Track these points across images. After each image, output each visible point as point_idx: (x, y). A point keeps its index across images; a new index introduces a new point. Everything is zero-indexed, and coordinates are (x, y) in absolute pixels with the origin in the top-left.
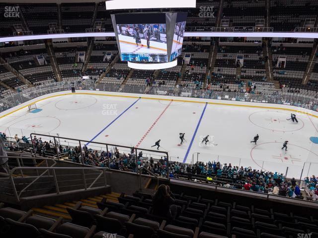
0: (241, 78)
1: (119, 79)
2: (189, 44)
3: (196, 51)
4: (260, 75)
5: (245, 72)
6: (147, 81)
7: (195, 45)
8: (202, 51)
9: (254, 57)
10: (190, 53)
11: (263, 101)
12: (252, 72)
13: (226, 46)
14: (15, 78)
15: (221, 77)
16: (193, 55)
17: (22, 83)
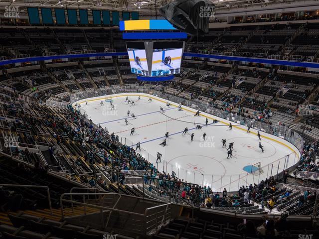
0: (270, 107)
1: (178, 90)
2: (251, 69)
3: (252, 76)
4: (291, 106)
5: (278, 101)
6: (192, 95)
7: (255, 70)
8: (257, 77)
9: (302, 88)
10: (245, 78)
11: (262, 129)
12: (284, 103)
13: (282, 74)
14: (116, 80)
15: (251, 102)
16: (246, 79)
17: (118, 83)
